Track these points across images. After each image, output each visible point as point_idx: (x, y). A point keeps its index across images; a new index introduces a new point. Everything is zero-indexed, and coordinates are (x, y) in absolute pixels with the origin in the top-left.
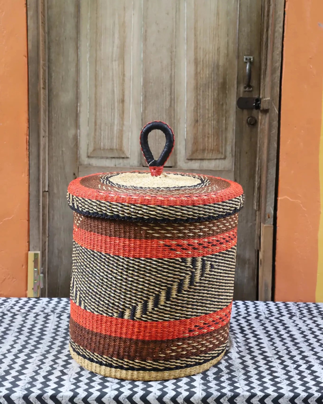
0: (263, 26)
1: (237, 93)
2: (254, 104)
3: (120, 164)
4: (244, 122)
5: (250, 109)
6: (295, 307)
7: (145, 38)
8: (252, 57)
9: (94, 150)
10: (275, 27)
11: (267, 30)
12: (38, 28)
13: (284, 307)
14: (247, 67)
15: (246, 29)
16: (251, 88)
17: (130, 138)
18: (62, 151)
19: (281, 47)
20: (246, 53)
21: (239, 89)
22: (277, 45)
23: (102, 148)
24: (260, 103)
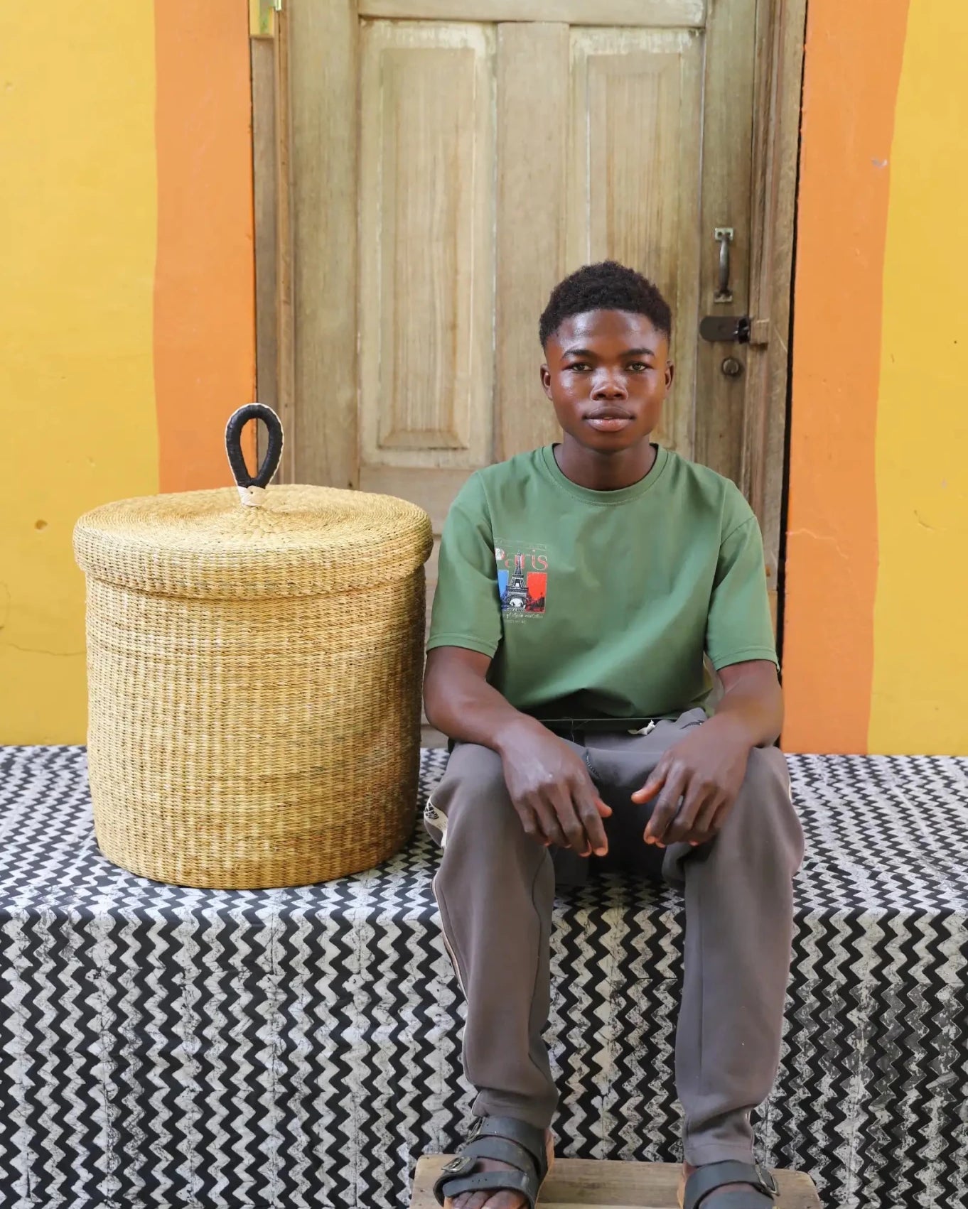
0: (755, 162)
1: (700, 307)
2: (737, 332)
3: (448, 461)
4: (716, 371)
5: (728, 341)
6: (820, 763)
7: (500, 191)
8: (731, 231)
9: (393, 432)
10: (780, 168)
11: (764, 173)
12: (275, 178)
13: (800, 764)
14: (722, 252)
15: (718, 169)
16: (731, 297)
17: (469, 406)
18: (325, 435)
19: (793, 211)
20: (719, 221)
21: (703, 298)
22: (784, 206)
23: (409, 429)
24: (750, 330)
